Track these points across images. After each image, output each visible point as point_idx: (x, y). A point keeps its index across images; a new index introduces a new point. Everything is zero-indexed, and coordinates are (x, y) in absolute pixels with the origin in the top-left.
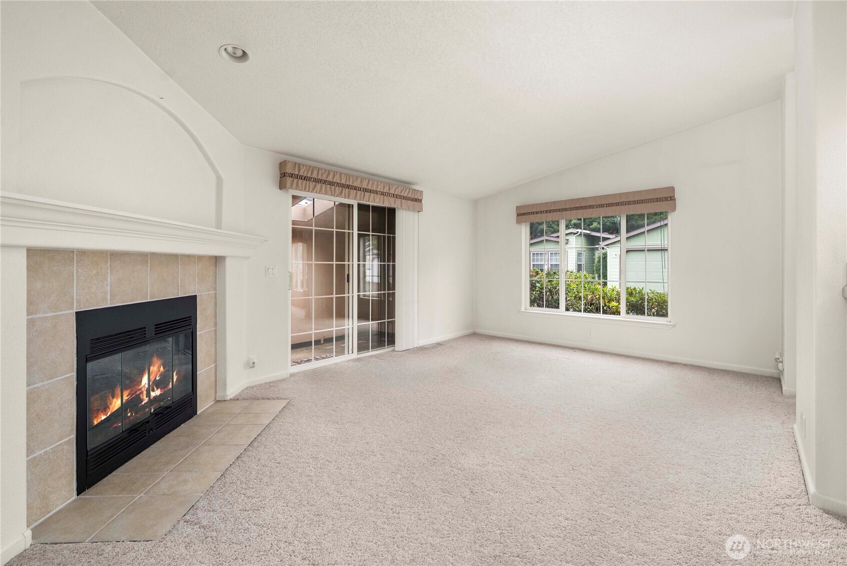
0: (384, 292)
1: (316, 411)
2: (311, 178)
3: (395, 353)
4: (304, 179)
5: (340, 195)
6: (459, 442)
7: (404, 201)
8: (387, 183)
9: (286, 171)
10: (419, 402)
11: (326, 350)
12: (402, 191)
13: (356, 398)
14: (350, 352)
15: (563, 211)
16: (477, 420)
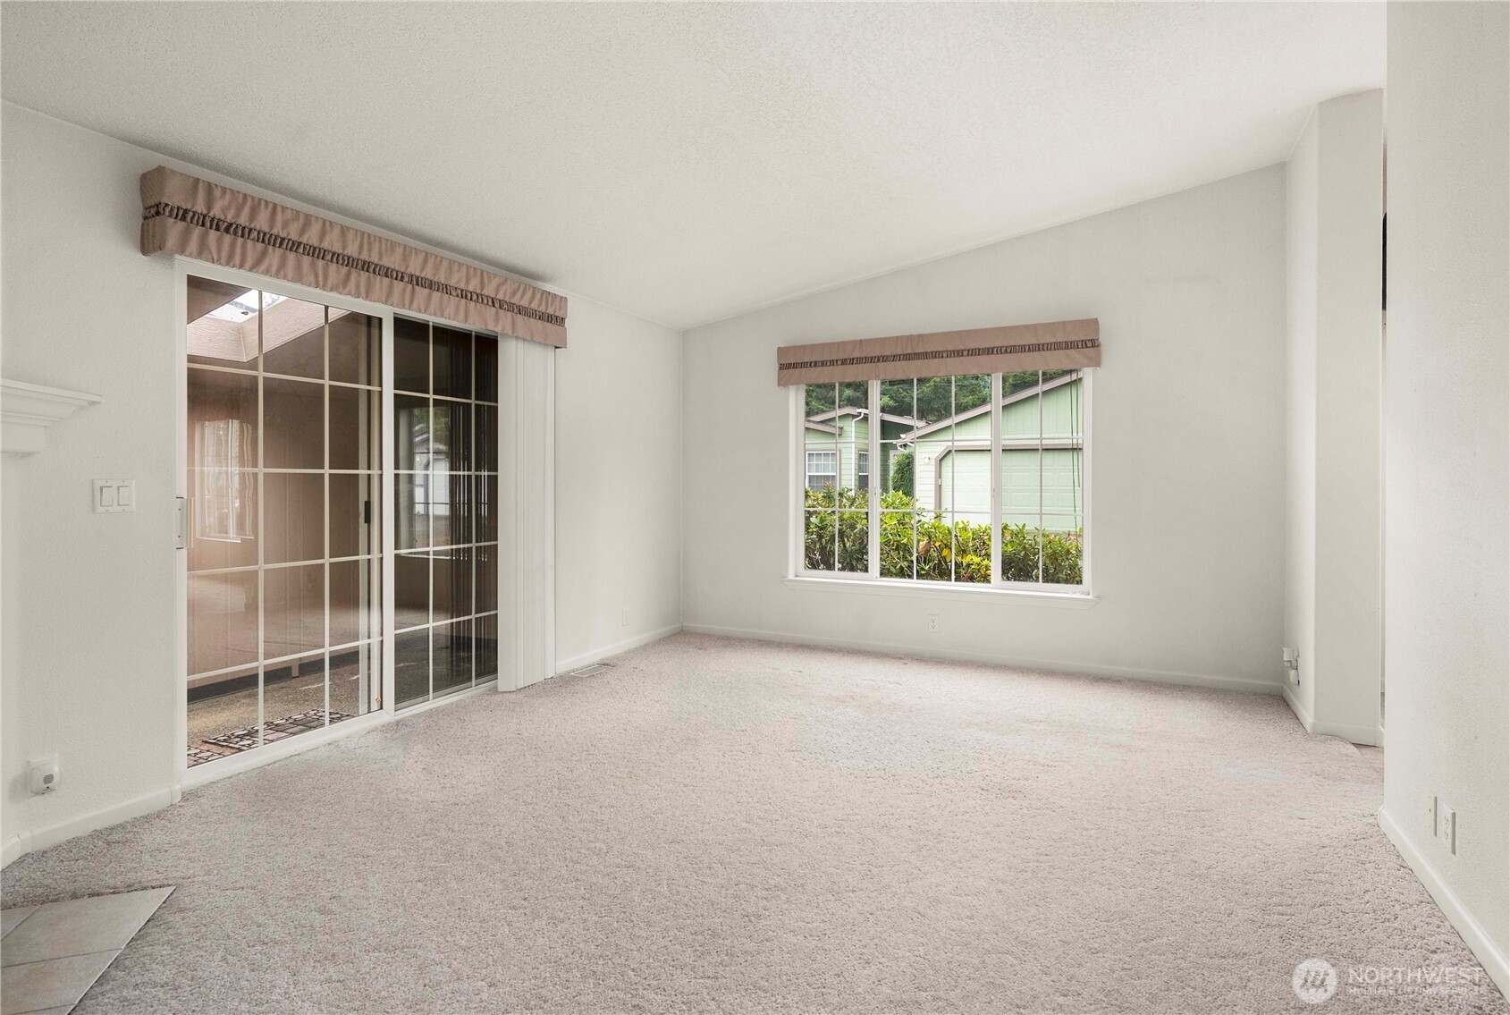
0: (466, 546)
1: (261, 919)
2: (250, 230)
3: (498, 698)
4: (227, 230)
5: (342, 286)
6: (710, 971)
7: (519, 317)
8: (475, 269)
9: (164, 200)
10: (579, 845)
11: (306, 693)
12: (514, 294)
13: (394, 853)
14: (375, 706)
15: (878, 361)
16: (742, 886)
